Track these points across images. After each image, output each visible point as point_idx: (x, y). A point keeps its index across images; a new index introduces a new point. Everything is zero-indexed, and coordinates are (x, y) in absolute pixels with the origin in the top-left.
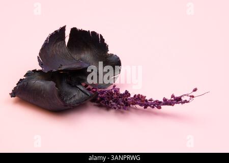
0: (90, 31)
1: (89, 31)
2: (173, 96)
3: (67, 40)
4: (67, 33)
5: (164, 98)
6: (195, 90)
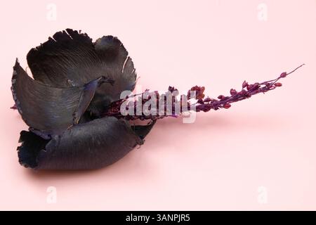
0: (52, 37)
1: (50, 38)
2: (245, 85)
5: (232, 90)
6: (284, 75)
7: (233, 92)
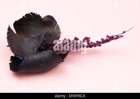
0: (24, 16)
2: (108, 36)
3: (15, 32)
4: (12, 28)
5: (102, 38)
6: (124, 32)
7: (102, 39)
